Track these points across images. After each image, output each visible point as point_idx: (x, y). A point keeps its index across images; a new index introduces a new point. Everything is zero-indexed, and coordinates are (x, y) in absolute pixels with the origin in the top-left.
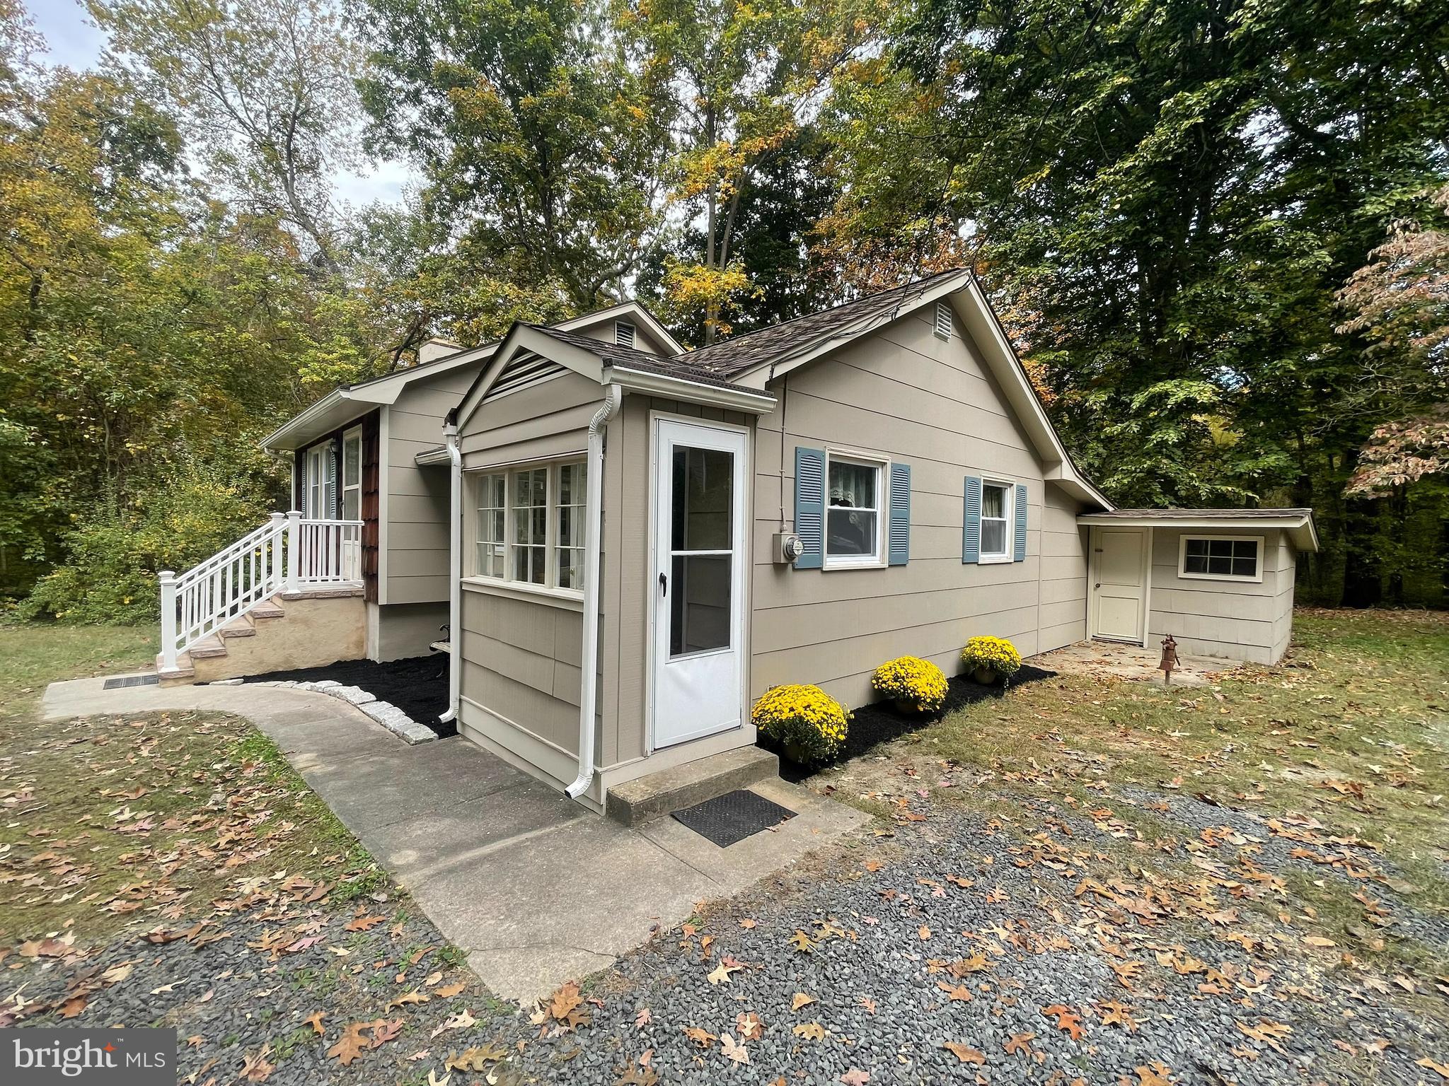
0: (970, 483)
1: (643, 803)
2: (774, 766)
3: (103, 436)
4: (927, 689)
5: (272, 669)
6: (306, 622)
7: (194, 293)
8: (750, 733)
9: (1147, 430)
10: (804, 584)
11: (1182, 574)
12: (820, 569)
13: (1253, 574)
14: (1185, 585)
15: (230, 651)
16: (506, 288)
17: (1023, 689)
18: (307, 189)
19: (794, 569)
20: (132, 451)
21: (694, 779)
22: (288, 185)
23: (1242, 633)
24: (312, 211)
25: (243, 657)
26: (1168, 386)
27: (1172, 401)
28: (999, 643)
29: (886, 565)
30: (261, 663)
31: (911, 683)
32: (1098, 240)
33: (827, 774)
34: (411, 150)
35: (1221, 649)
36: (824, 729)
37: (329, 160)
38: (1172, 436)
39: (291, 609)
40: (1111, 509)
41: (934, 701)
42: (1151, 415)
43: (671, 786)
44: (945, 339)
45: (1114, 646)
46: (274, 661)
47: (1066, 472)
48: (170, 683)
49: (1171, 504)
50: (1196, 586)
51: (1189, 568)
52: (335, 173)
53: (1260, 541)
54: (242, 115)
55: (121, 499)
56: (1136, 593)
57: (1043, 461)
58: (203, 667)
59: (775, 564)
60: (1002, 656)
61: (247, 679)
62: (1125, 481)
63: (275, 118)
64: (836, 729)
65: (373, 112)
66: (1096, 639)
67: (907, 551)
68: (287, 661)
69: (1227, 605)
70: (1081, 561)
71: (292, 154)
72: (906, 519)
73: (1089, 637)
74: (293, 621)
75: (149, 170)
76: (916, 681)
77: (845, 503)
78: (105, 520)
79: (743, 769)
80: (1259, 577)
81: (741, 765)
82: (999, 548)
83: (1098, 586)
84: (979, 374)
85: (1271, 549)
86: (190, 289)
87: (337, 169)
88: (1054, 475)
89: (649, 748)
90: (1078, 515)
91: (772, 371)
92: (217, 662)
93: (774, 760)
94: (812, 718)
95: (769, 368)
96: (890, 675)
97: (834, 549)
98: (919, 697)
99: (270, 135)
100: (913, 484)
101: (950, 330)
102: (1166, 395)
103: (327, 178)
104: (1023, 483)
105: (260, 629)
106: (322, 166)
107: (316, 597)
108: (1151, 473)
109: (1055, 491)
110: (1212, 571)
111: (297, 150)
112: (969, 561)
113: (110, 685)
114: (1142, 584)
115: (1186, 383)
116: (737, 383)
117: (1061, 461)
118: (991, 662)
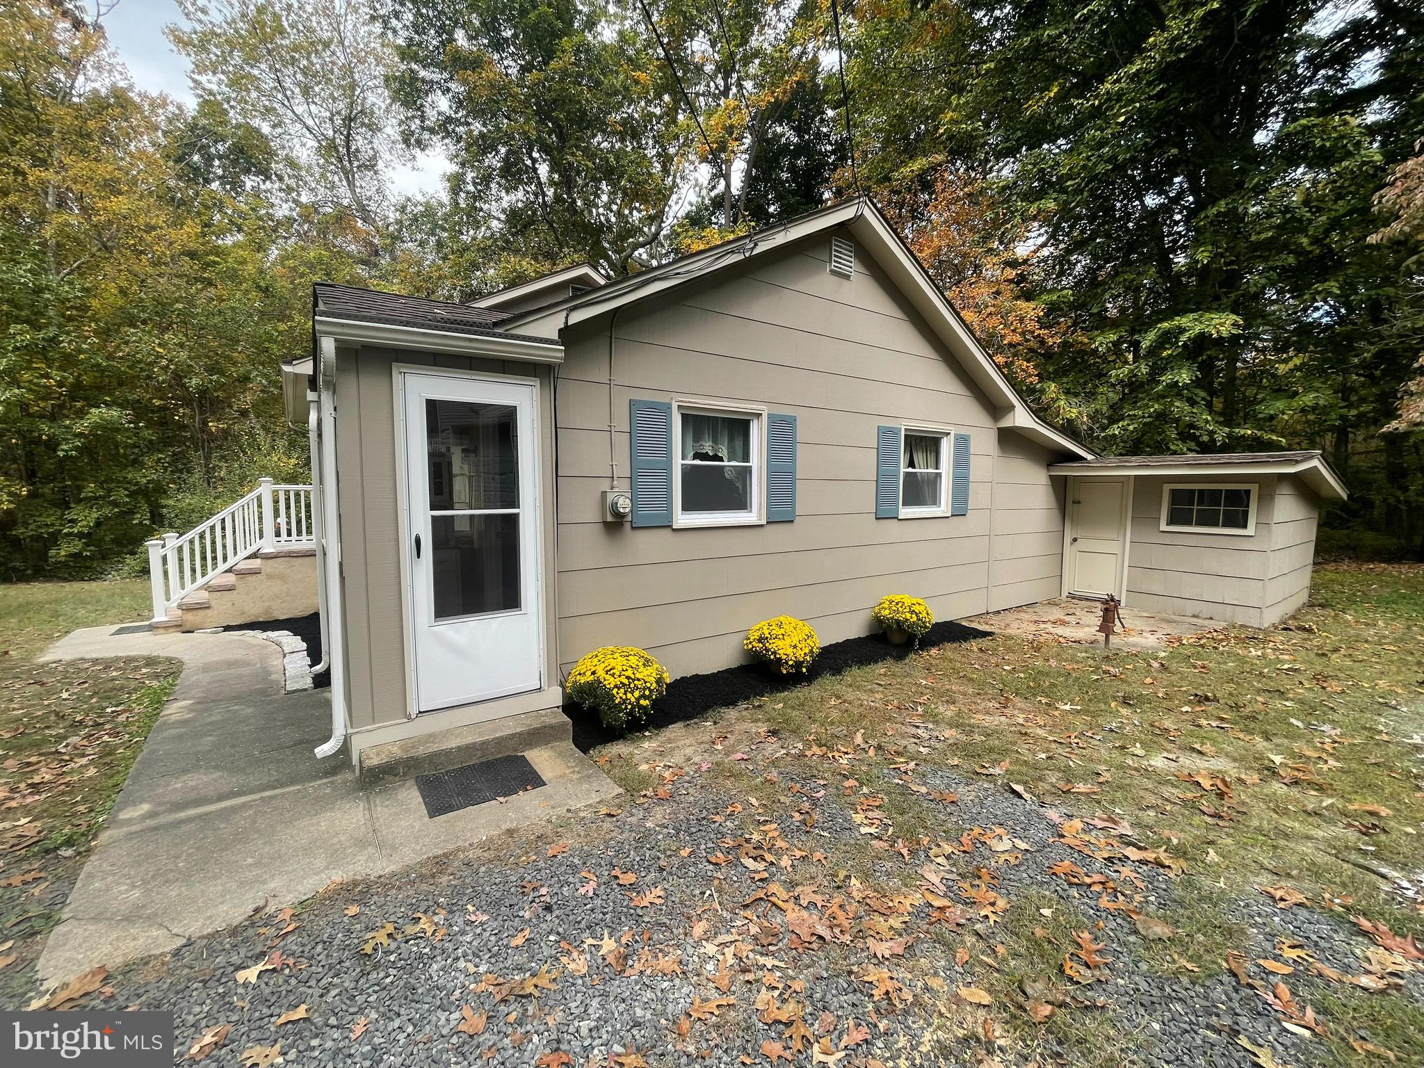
0: (886, 434)
1: (379, 766)
2: (566, 731)
3: (192, 417)
4: (790, 651)
5: (253, 619)
6: (282, 577)
7: (267, 288)
8: (554, 697)
9: (1158, 370)
10: (646, 545)
11: (1163, 527)
12: (670, 526)
13: (1245, 526)
14: (1168, 539)
15: (213, 604)
16: (524, 263)
17: (934, 651)
18: (366, 185)
19: (633, 528)
20: (213, 429)
21: (453, 743)
22: (351, 184)
23: (1229, 592)
24: (373, 206)
25: (225, 609)
26: (1184, 321)
27: (1184, 338)
28: (908, 602)
29: (764, 522)
30: (243, 613)
31: (772, 646)
32: (1106, 162)
33: (633, 741)
34: (443, 138)
35: (1206, 609)
36: (619, 695)
37: (387, 156)
38: (1184, 377)
39: (269, 566)
40: (1090, 457)
41: (799, 664)
42: (1165, 354)
43: (421, 751)
44: (847, 277)
45: (1089, 603)
46: (255, 611)
47: (1022, 418)
48: (161, 631)
49: (1190, 450)
50: (1180, 540)
51: (1171, 522)
52: (394, 168)
53: (1254, 489)
54: (310, 122)
55: (209, 471)
56: (1114, 547)
57: (994, 407)
58: (190, 617)
59: (605, 523)
60: (908, 616)
61: (228, 628)
62: (1131, 428)
63: (338, 122)
64: (637, 694)
65: (405, 104)
66: (1072, 596)
67: (794, 508)
68: (266, 612)
69: (1211, 561)
70: (1056, 515)
71: (352, 154)
72: (793, 472)
73: (1065, 594)
74: (270, 577)
75: (250, 182)
76: (780, 643)
77: (717, 458)
78: (192, 489)
79: (520, 734)
80: (1250, 530)
81: (518, 730)
82: (935, 501)
83: (1075, 540)
84: (899, 314)
85: (1267, 497)
86: (262, 284)
87: (397, 166)
88: (1007, 423)
89: (413, 711)
90: (1049, 465)
91: (567, 318)
92: (201, 613)
93: (564, 724)
94: (610, 682)
95: (564, 314)
96: (756, 635)
97: (688, 506)
98: (780, 659)
99: (334, 138)
100: (802, 434)
101: (850, 265)
102: (1182, 330)
103: (386, 173)
104: (963, 431)
105: (241, 586)
106: (380, 165)
107: (290, 555)
108: (1162, 416)
109: (1012, 440)
110: (1199, 524)
111: (357, 150)
112: (884, 515)
113: (120, 632)
114: (1121, 539)
115: (1207, 315)
116: (514, 332)
117: (1013, 407)
118: (898, 622)
